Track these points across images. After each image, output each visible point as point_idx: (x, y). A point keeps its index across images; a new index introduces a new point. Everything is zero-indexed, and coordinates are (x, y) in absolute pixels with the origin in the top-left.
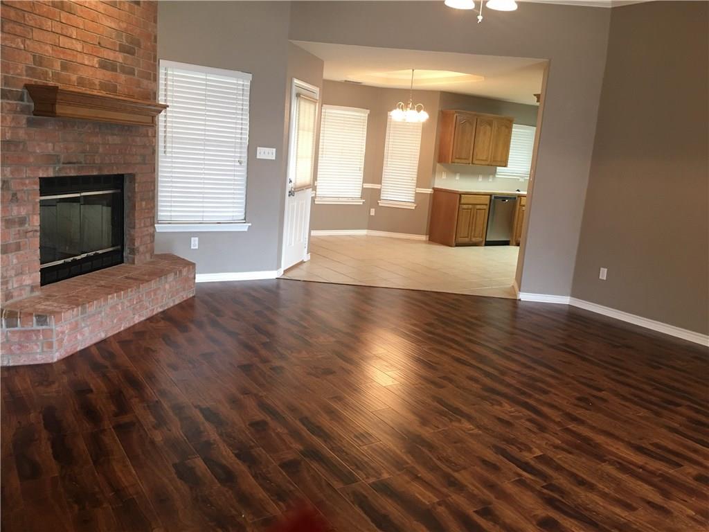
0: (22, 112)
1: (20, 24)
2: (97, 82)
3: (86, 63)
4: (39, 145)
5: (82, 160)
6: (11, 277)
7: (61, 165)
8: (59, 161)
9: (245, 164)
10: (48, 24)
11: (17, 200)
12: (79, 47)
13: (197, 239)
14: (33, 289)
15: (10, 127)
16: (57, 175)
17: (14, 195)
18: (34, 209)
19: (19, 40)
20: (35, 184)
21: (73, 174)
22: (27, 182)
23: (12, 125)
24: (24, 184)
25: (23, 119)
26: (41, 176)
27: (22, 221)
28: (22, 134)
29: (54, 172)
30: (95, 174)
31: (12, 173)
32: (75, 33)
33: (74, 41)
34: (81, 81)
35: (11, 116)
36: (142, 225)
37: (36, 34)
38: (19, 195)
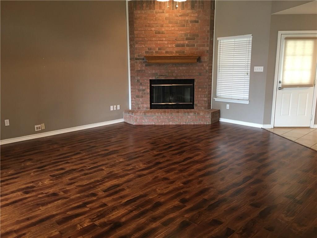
0: (144, 63)
1: (143, 41)
2: (174, 51)
3: (169, 46)
4: (149, 71)
5: (167, 75)
6: (140, 104)
7: (158, 76)
8: (157, 75)
9: (249, 75)
10: (154, 39)
11: (142, 85)
12: (166, 42)
13: (229, 105)
14: (147, 108)
15: (140, 67)
16: (156, 79)
17: (141, 83)
18: (148, 87)
19: (143, 45)
20: (148, 81)
21: (163, 78)
22: (145, 80)
23: (141, 66)
24: (144, 81)
25: (144, 65)
26: (150, 79)
27: (144, 90)
28: (144, 68)
29: (155, 78)
30: (173, 79)
31: (140, 78)
32: (164, 39)
33: (164, 41)
34: (167, 52)
35: (140, 64)
36: (199, 96)
37: (149, 42)
38: (142, 84)
